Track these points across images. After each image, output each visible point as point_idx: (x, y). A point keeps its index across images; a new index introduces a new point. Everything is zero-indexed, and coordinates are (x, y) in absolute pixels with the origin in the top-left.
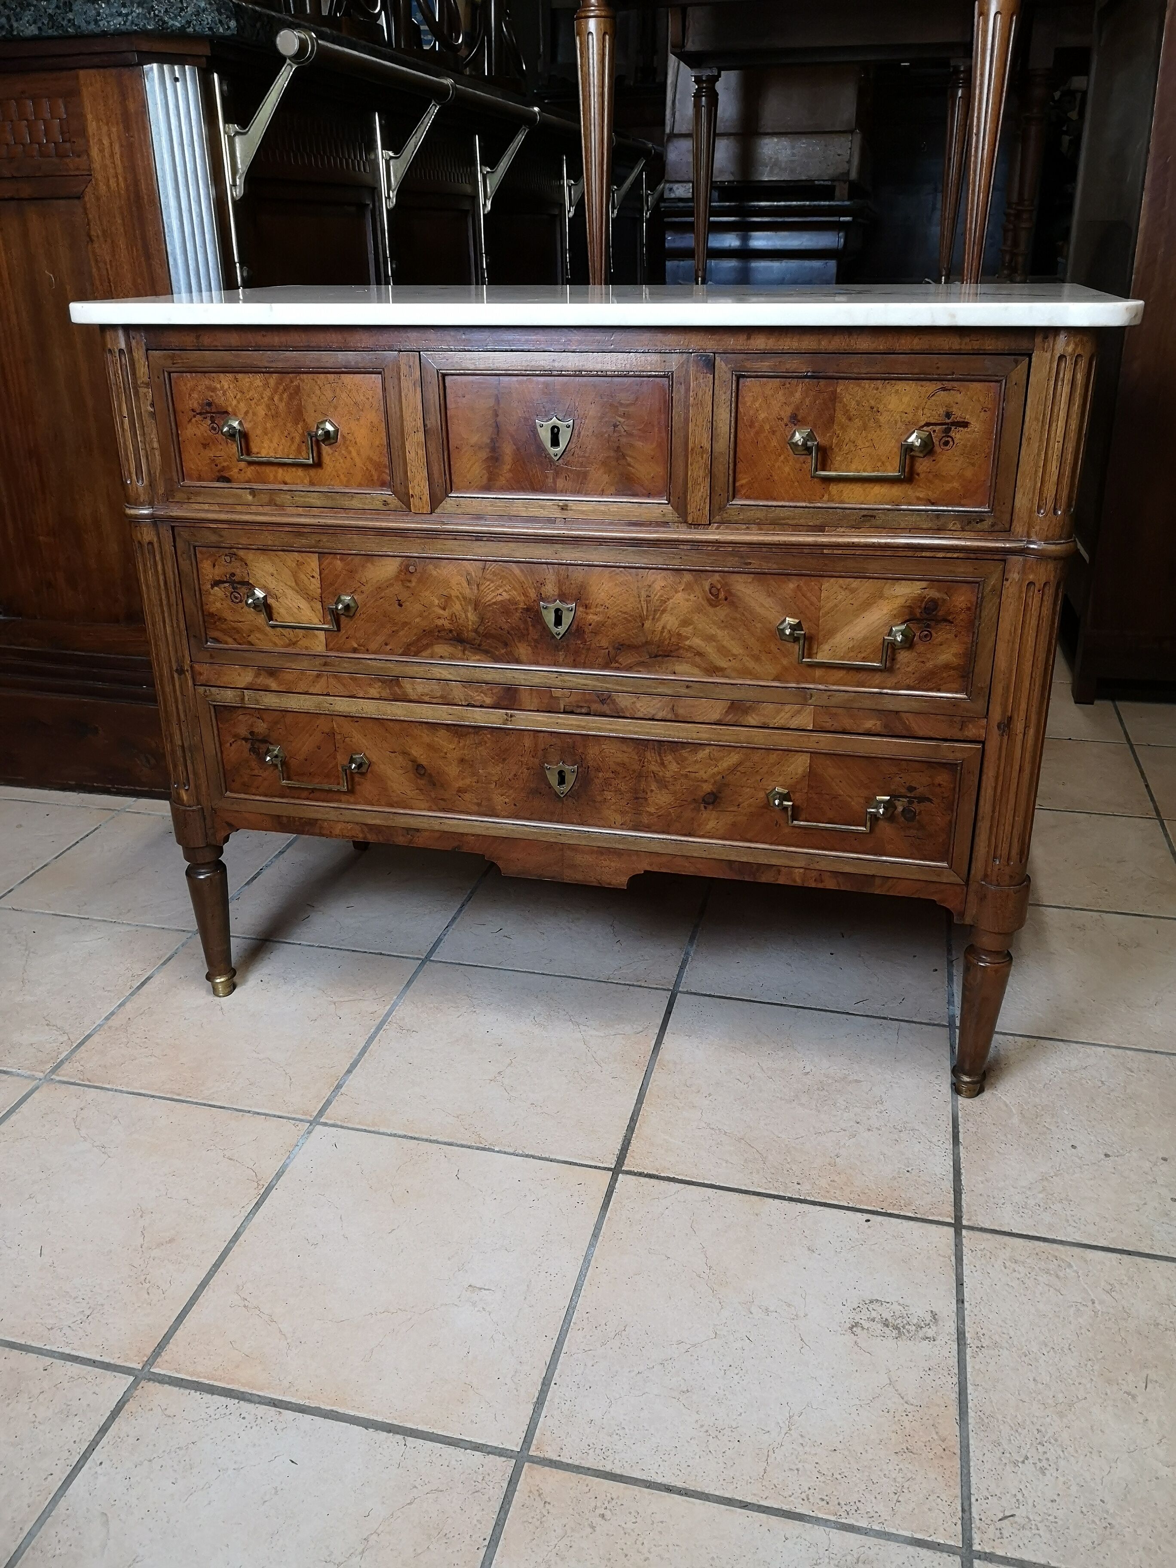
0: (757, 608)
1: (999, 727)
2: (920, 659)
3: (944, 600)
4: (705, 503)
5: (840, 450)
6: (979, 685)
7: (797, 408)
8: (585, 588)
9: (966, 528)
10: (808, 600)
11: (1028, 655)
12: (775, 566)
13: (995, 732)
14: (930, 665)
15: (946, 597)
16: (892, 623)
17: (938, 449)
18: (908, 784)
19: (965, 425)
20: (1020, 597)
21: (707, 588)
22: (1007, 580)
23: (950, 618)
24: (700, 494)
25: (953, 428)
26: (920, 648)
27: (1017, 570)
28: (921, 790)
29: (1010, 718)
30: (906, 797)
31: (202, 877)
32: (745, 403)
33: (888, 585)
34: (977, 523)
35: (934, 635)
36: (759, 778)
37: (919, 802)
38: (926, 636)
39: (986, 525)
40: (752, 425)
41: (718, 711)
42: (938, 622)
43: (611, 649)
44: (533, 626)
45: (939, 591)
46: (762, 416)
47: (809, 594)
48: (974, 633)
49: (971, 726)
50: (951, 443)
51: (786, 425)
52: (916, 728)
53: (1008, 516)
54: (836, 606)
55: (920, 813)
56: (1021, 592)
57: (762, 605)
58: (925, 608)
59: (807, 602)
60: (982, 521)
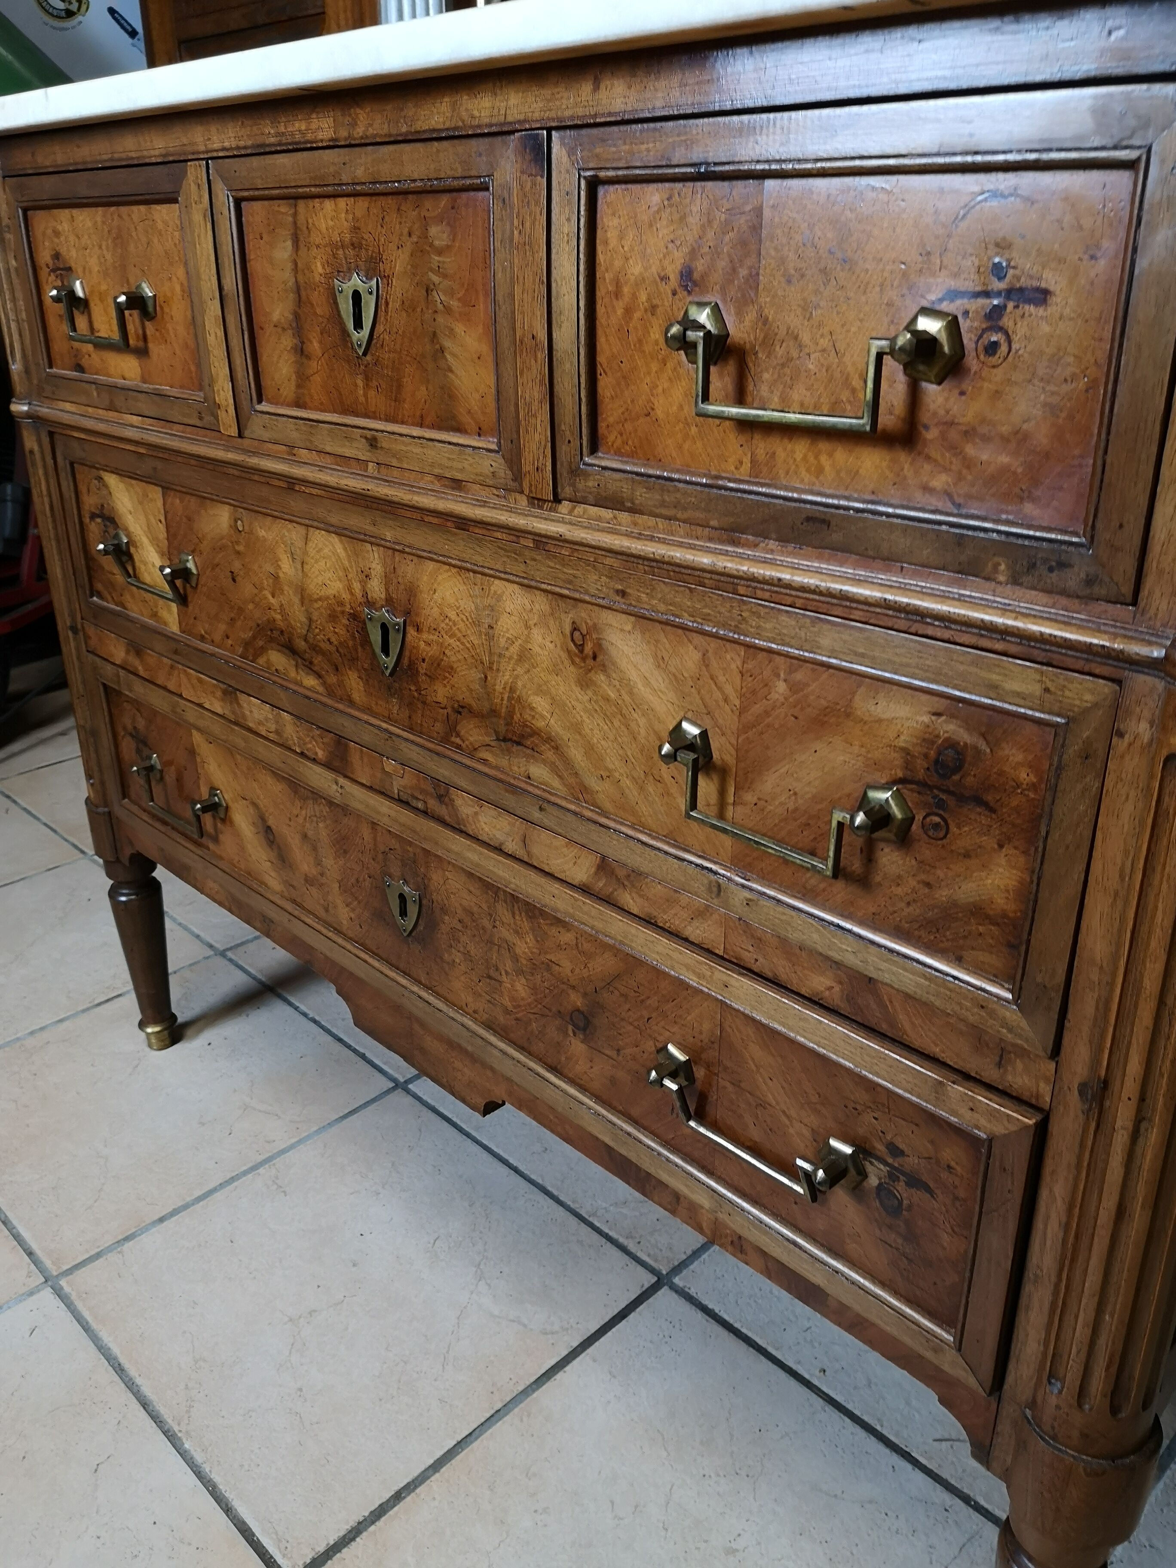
0: (640, 686)
1: (1081, 1093)
2: (923, 877)
3: (978, 751)
4: (545, 456)
5: (768, 356)
6: (1039, 979)
7: (693, 253)
8: (415, 596)
9: (1025, 579)
10: (720, 689)
11: (1153, 944)
12: (662, 607)
13: (1074, 1098)
14: (943, 894)
15: (983, 746)
16: (869, 779)
17: (972, 362)
18: (889, 1137)
19: (1042, 296)
20: (1149, 788)
21: (568, 629)
22: (1121, 735)
23: (989, 798)
24: (537, 439)
25: (1010, 305)
26: (926, 852)
27: (1147, 714)
28: (911, 1162)
29: (1105, 1084)
30: (886, 1164)
31: (123, 899)
32: (606, 243)
33: (862, 690)
34: (1051, 570)
35: (953, 829)
36: (646, 1015)
37: (907, 1184)
38: (936, 826)
39: (1073, 579)
40: (617, 294)
41: (585, 870)
42: (962, 799)
43: (449, 710)
44: (362, 646)
45: (969, 728)
46: (636, 269)
47: (721, 679)
48: (1036, 849)
49: (1019, 1065)
50: (1004, 348)
51: (674, 293)
52: (907, 1026)
53: (1128, 564)
54: (767, 713)
55: (910, 1208)
56: (1151, 776)
57: (647, 682)
58: (936, 762)
59: (718, 695)
60: (1062, 565)
